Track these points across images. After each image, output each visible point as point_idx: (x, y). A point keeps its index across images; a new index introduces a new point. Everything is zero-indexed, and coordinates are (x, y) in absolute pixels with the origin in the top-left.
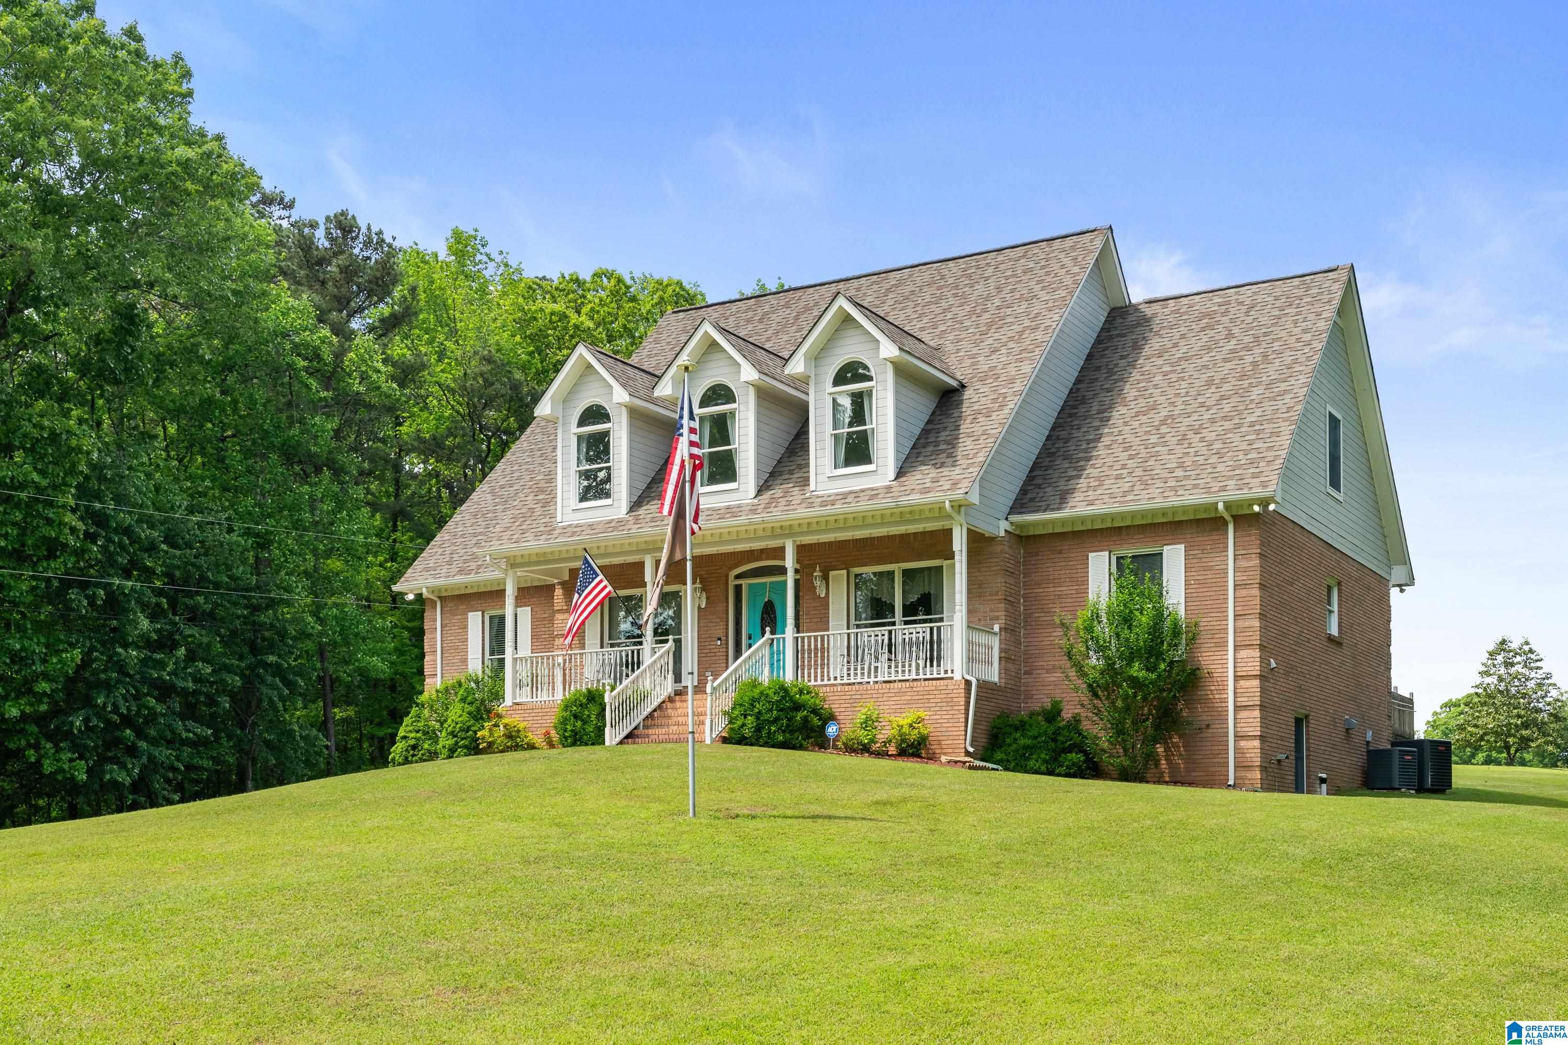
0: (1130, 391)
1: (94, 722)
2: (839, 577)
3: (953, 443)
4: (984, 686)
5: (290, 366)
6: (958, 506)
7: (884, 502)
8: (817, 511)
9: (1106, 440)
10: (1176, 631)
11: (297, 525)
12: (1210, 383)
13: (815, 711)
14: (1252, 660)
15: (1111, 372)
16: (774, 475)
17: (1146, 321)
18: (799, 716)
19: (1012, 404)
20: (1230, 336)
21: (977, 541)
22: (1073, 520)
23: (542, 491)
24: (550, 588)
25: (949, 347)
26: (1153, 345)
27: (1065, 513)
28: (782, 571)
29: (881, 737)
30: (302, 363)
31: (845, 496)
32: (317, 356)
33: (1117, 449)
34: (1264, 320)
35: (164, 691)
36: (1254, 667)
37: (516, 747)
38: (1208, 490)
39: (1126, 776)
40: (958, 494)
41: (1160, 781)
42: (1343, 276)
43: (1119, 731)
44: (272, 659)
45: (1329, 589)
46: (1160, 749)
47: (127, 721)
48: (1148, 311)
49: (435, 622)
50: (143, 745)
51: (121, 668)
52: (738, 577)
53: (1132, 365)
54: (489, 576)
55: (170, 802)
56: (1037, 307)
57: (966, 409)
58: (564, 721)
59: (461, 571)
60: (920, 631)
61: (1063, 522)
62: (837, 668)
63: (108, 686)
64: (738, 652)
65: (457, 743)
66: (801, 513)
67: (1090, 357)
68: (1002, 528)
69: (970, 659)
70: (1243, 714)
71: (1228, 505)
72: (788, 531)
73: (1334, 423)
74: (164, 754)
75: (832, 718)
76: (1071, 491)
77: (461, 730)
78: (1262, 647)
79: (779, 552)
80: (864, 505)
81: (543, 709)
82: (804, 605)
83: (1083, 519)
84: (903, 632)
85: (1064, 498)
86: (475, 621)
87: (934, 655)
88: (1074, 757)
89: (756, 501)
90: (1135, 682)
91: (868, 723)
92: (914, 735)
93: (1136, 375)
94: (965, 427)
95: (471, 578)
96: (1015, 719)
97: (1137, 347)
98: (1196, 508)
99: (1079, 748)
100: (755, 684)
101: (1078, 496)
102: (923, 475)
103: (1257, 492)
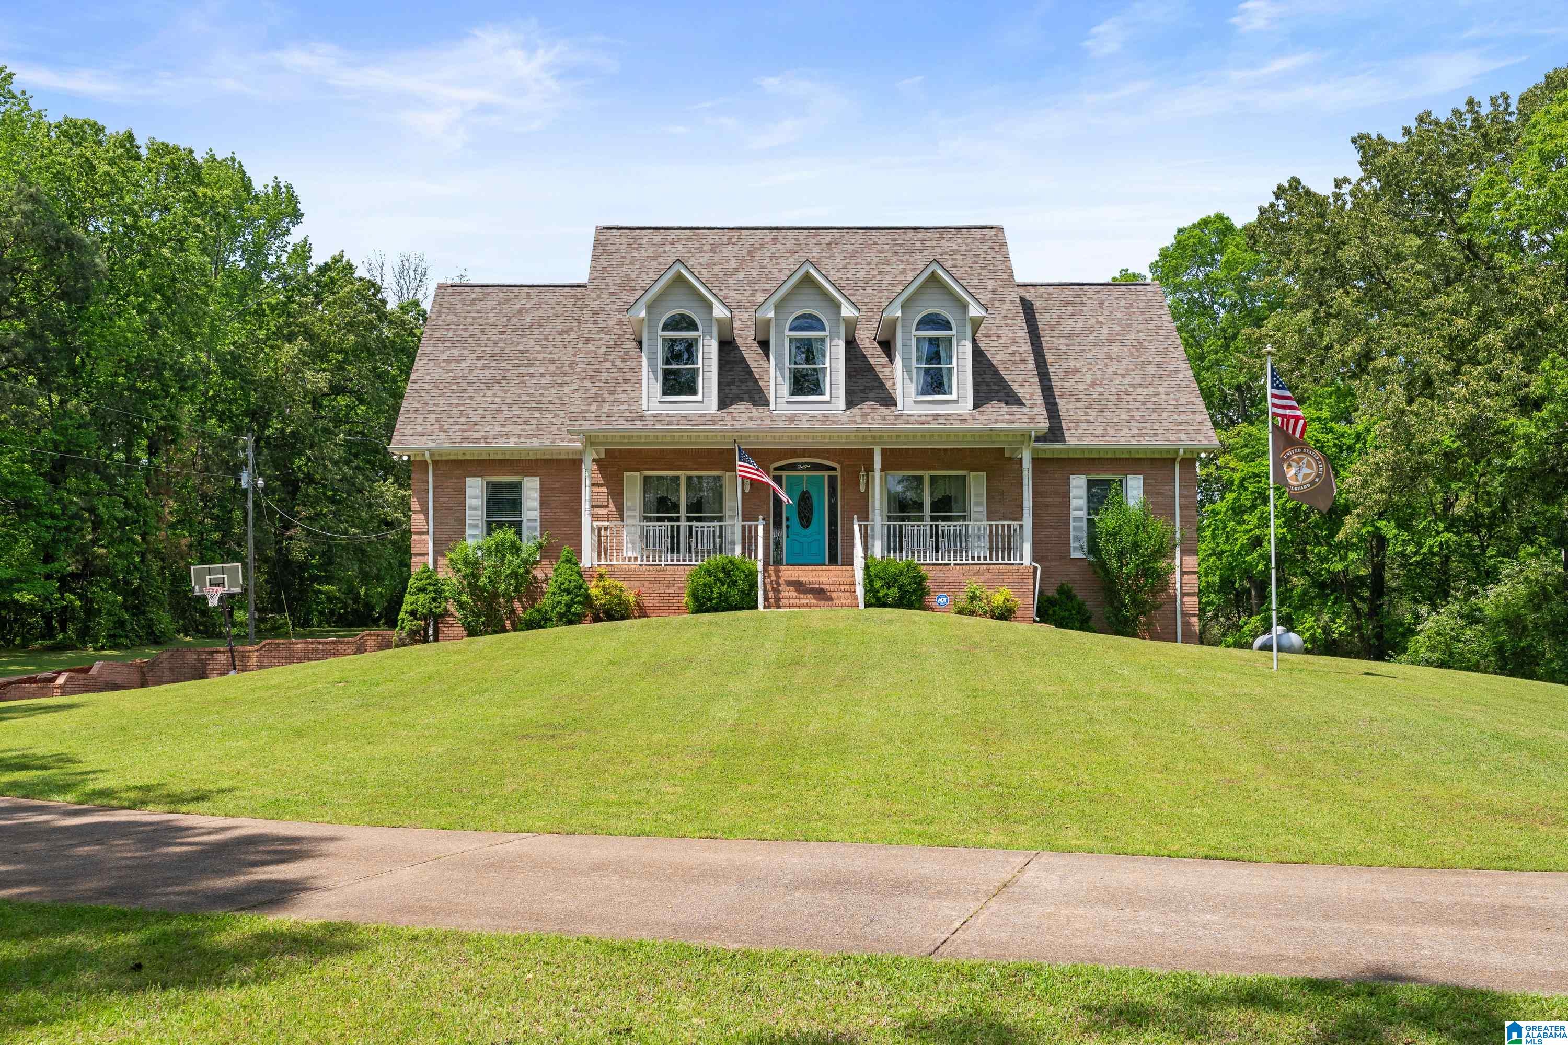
19: (1029, 359)
52: (775, 469)
65: (572, 599)
66: (902, 427)
70: (1186, 599)
71: (1185, 451)
72: (877, 437)
77: (576, 588)
89: (848, 412)
91: (976, 596)
101: (1066, 433)
102: (997, 409)
103: (1206, 444)
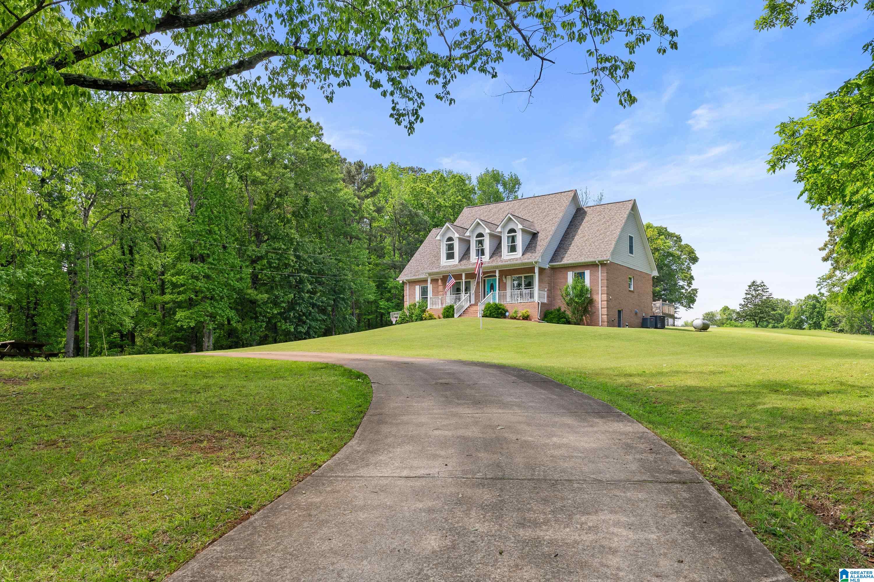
0: (579, 232)
1: (296, 314)
2: (509, 277)
3: (535, 247)
4: (542, 303)
5: (348, 210)
6: (536, 262)
7: (519, 262)
8: (504, 263)
9: (573, 244)
10: (587, 290)
11: (349, 256)
12: (598, 230)
13: (503, 310)
14: (605, 297)
15: (575, 226)
16: (493, 254)
17: (585, 213)
18: (500, 311)
19: (550, 237)
20: (604, 218)
21: (541, 270)
22: (564, 264)
23: (436, 257)
24: (437, 280)
25: (536, 222)
26: (586, 219)
27: (562, 263)
28: (495, 276)
29: (519, 315)
30: (351, 209)
31: (510, 260)
32: (354, 206)
33: (575, 247)
34: (613, 214)
35: (313, 305)
36: (605, 299)
37: (432, 319)
38: (594, 258)
39: (575, 324)
40: (536, 260)
41: (584, 325)
42: (632, 202)
43: (574, 313)
44: (342, 296)
45: (630, 279)
46: (584, 318)
47: (304, 314)
48: (586, 210)
49: (407, 288)
50: (308, 321)
51: (303, 299)
52: (484, 277)
53: (581, 224)
54: (423, 276)
55: (314, 338)
56: (557, 212)
57: (539, 239)
58: (444, 313)
59: (414, 276)
60: (528, 291)
61: (562, 265)
62: (508, 299)
63: (299, 304)
64: (484, 297)
65: (418, 318)
66: (500, 264)
67: (571, 222)
68: (547, 266)
69: (539, 297)
70: (603, 310)
71: (599, 261)
72: (497, 267)
73: (631, 238)
74: (313, 324)
75: (507, 311)
76: (563, 258)
77: (418, 315)
78: (607, 294)
79: (495, 272)
80: (515, 262)
81: (438, 310)
82: (501, 284)
83: (567, 264)
84: (525, 291)
85: (562, 258)
86: (418, 289)
87: (532, 296)
88: (564, 320)
89: (489, 260)
90: (576, 303)
91: (516, 312)
92: (526, 315)
93: (581, 227)
94: (538, 243)
95: (417, 277)
96: (550, 311)
97: (582, 220)
98: (592, 262)
99: (565, 318)
100: (489, 303)
101: (565, 259)
102: (528, 255)
103: (605, 258)
